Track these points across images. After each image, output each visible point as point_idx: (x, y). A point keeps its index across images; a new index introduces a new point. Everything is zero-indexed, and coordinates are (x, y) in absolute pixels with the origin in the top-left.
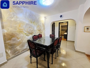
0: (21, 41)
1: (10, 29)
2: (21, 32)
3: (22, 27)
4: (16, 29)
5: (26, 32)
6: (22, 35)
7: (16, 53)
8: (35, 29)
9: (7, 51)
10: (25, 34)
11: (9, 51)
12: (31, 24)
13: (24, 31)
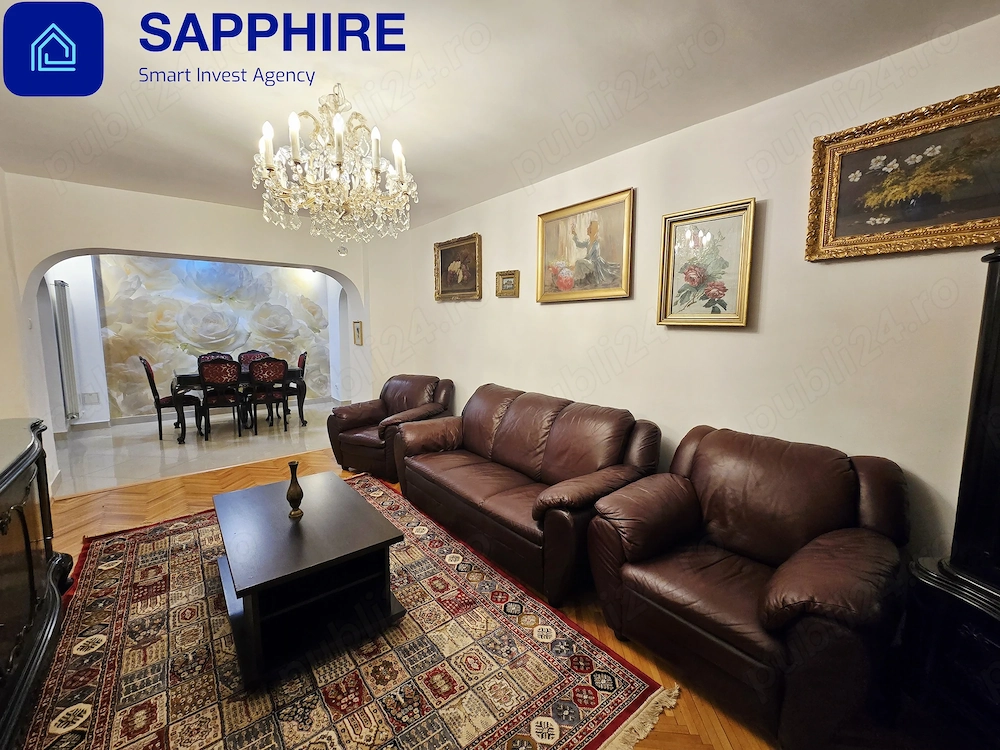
0: (165, 372)
1: (126, 327)
2: (165, 337)
3: (167, 320)
4: (146, 328)
5: (185, 340)
6: (167, 349)
7: (142, 409)
8: (239, 328)
9: (114, 394)
10: (185, 346)
11: (118, 396)
12: (216, 306)
13: (177, 334)
